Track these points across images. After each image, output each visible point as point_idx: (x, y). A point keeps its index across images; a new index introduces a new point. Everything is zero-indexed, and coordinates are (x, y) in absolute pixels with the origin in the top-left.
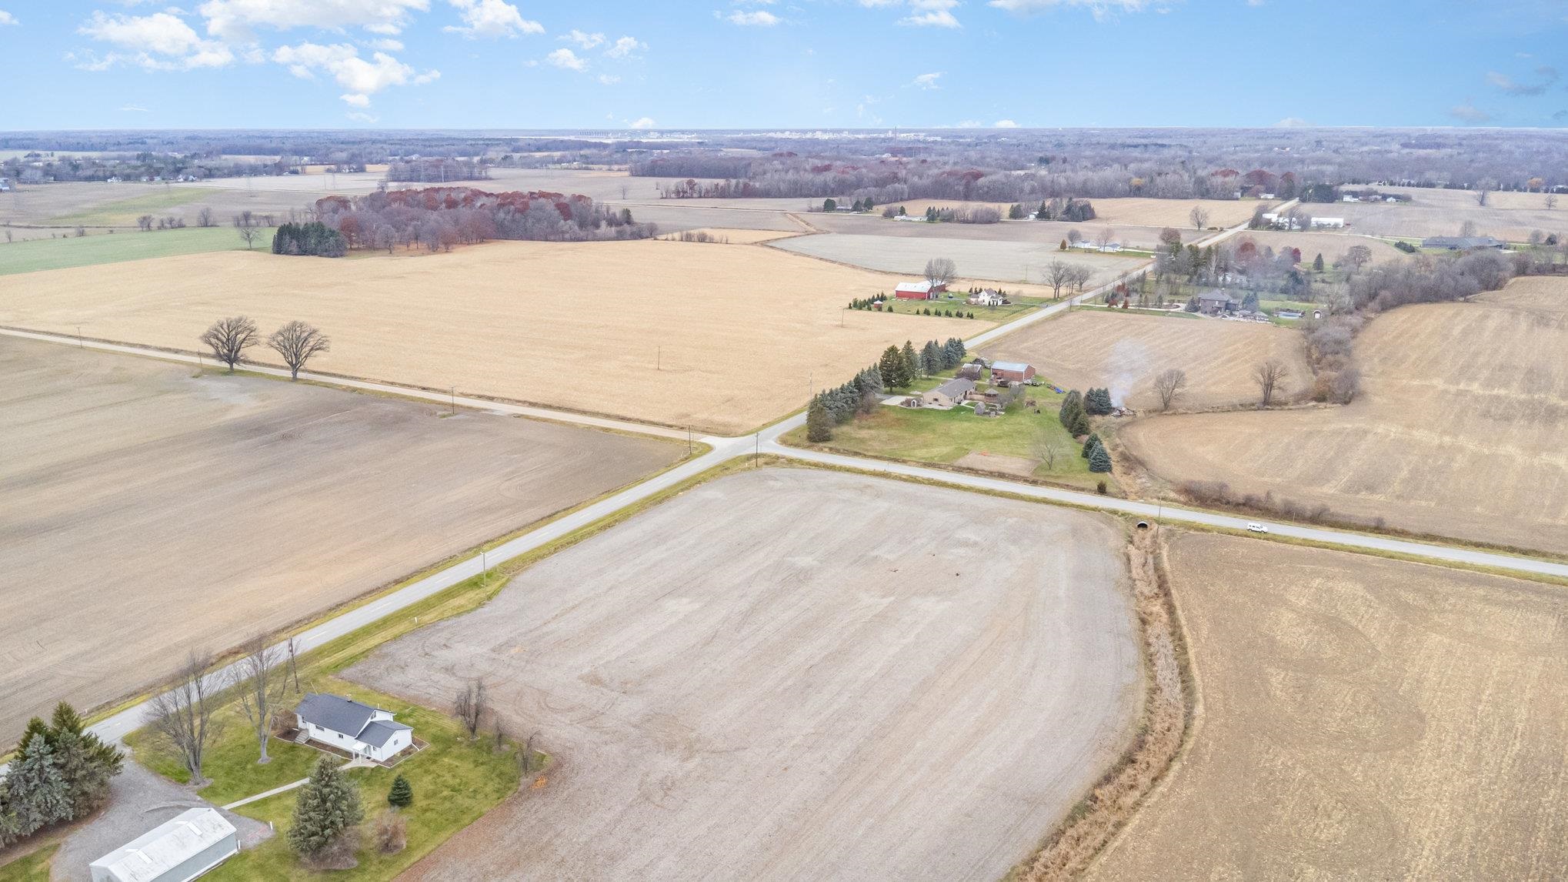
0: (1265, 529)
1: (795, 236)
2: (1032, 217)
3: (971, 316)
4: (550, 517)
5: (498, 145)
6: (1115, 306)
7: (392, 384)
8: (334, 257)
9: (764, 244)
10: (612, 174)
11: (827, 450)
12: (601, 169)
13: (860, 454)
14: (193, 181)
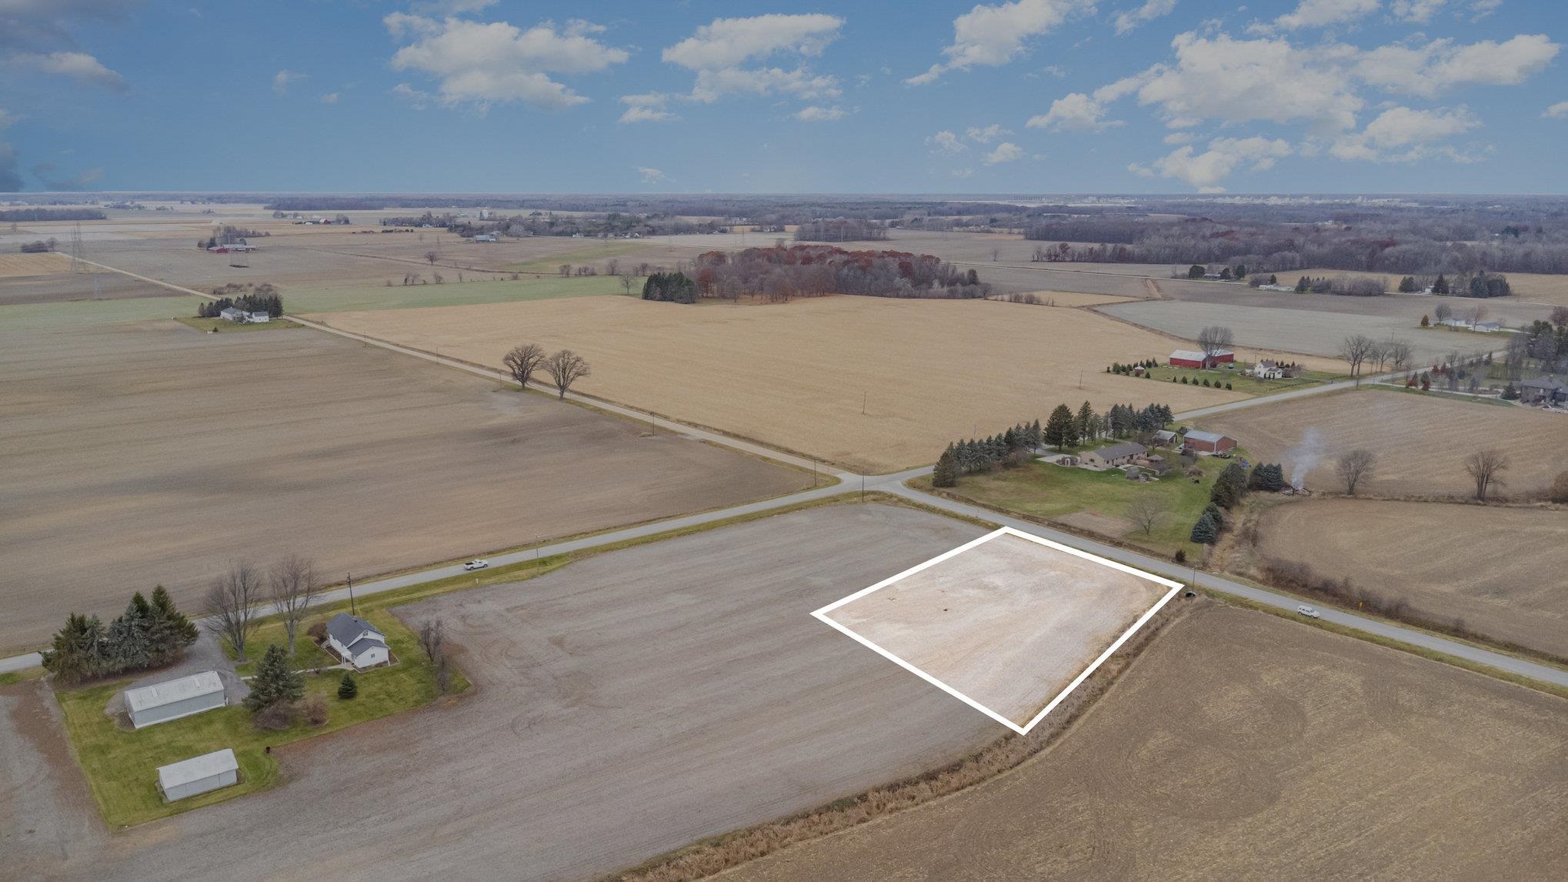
0: (1315, 614)
1: (1132, 302)
2: (1428, 291)
3: (1229, 387)
4: (649, 521)
5: (918, 209)
6: (1414, 387)
7: (632, 408)
8: (686, 303)
9: (1091, 309)
10: (1009, 237)
11: (945, 495)
12: (1002, 232)
13: (971, 501)
14: (637, 237)
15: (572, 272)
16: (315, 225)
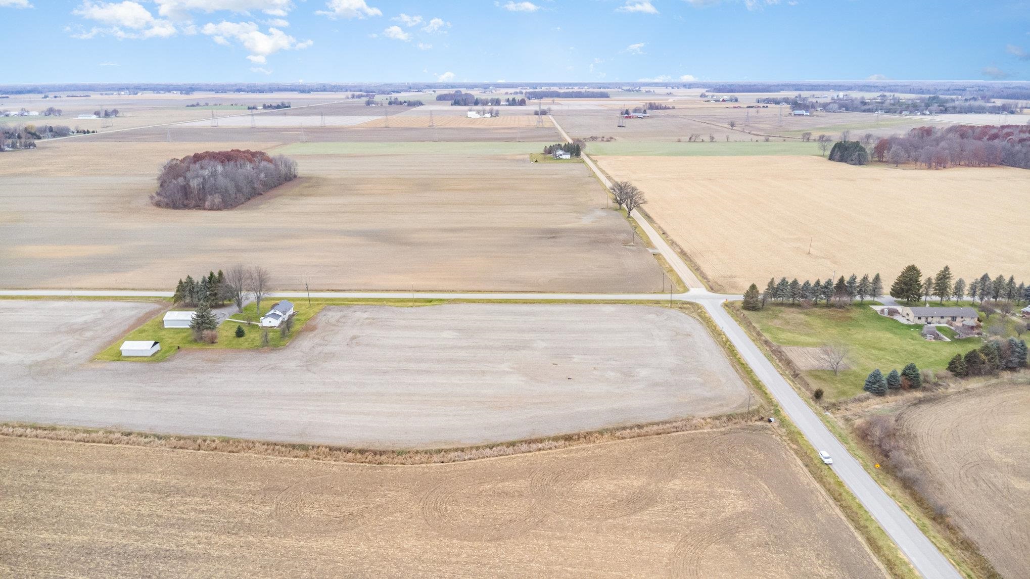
11: (740, 315)
13: (750, 323)
15: (812, 137)
16: (716, 103)
